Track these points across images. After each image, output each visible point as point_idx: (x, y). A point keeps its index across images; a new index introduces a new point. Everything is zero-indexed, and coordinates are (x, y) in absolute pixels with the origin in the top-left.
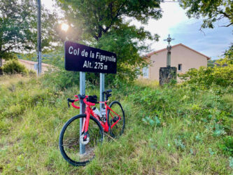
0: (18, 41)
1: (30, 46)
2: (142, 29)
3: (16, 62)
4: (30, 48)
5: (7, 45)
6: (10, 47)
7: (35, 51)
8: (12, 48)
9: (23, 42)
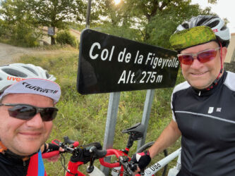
0: (71, 12)
1: (81, 18)
2: (208, 9)
3: (67, 32)
4: (81, 21)
5: (60, 15)
6: (63, 17)
7: (85, 23)
8: (65, 18)
9: (75, 13)
